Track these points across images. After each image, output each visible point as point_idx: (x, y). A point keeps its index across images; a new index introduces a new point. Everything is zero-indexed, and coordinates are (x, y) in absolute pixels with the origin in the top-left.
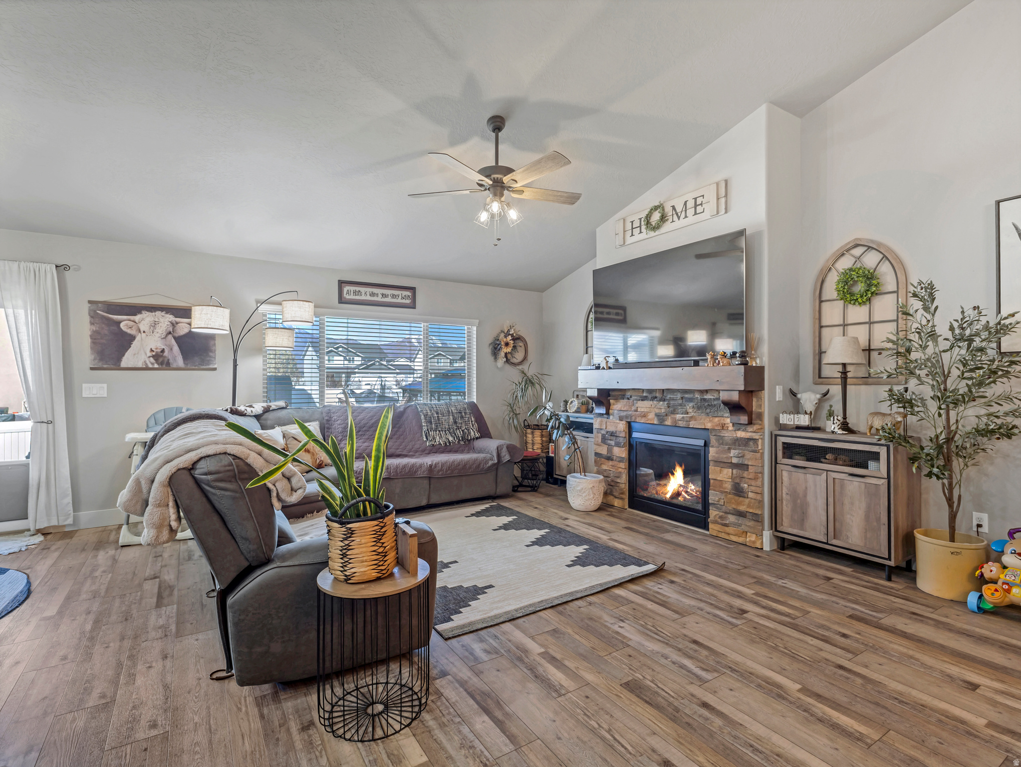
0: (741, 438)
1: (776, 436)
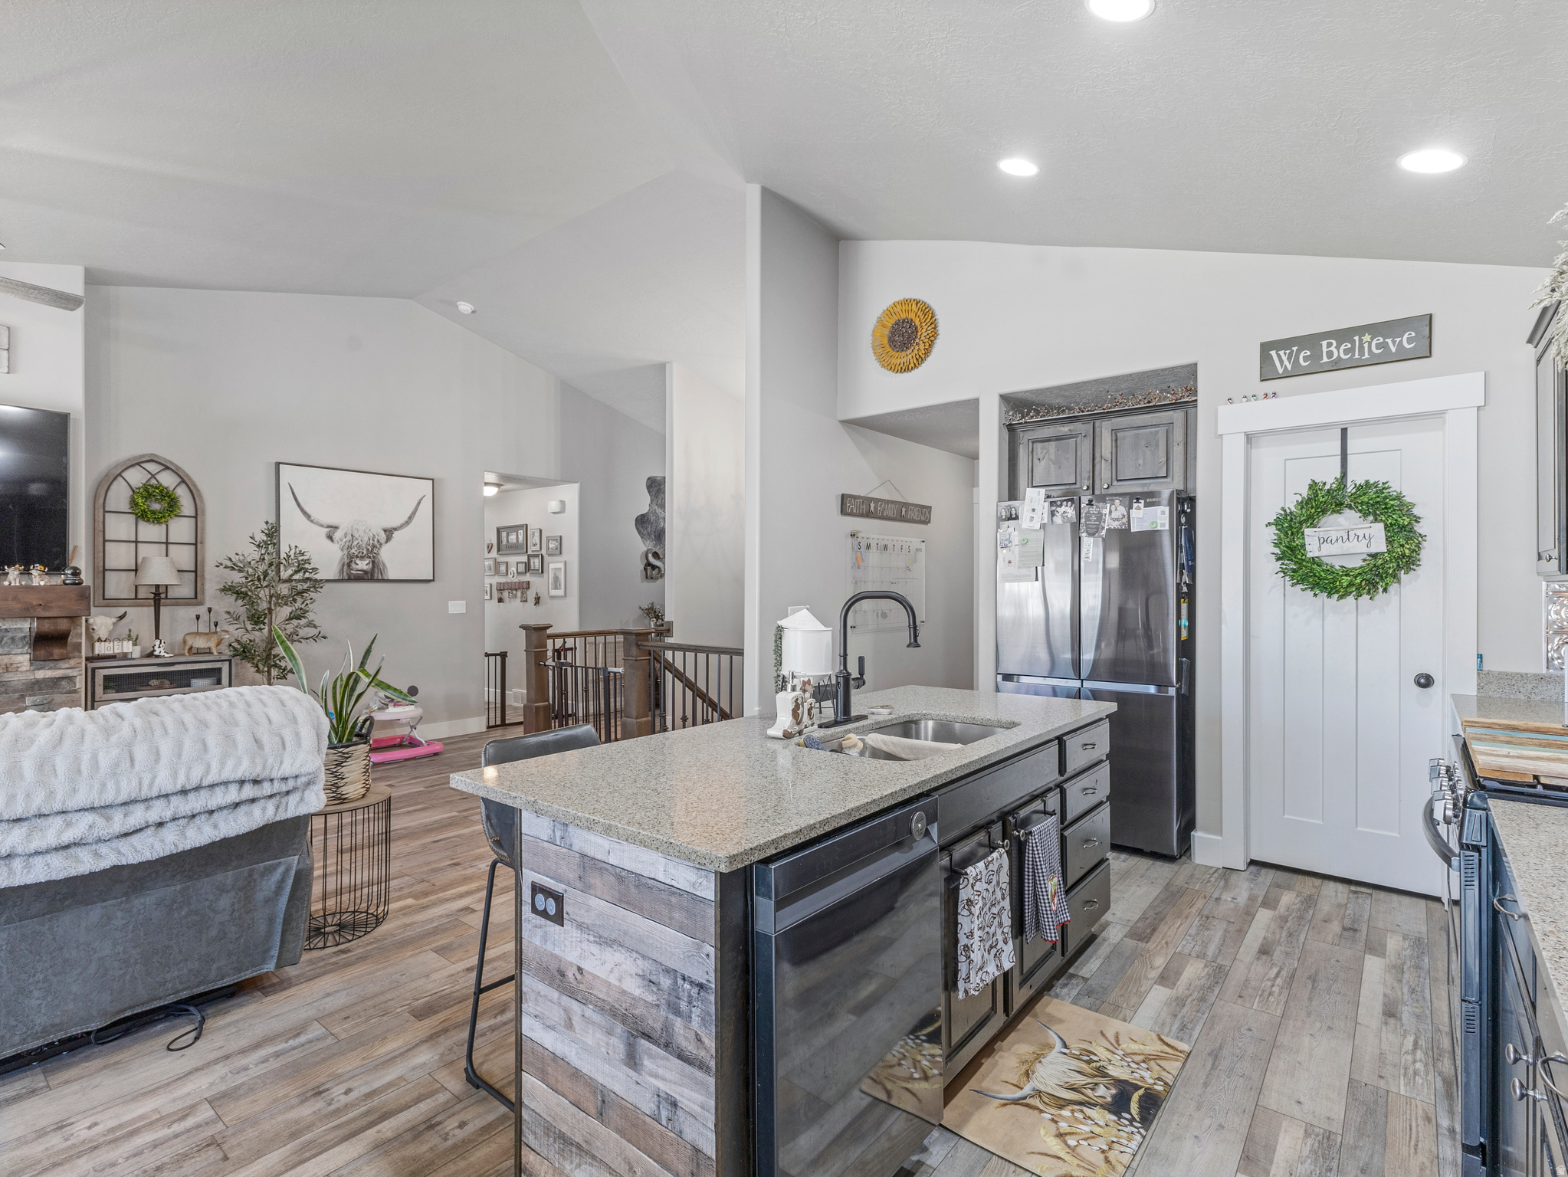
0: (44, 679)
1: (94, 670)
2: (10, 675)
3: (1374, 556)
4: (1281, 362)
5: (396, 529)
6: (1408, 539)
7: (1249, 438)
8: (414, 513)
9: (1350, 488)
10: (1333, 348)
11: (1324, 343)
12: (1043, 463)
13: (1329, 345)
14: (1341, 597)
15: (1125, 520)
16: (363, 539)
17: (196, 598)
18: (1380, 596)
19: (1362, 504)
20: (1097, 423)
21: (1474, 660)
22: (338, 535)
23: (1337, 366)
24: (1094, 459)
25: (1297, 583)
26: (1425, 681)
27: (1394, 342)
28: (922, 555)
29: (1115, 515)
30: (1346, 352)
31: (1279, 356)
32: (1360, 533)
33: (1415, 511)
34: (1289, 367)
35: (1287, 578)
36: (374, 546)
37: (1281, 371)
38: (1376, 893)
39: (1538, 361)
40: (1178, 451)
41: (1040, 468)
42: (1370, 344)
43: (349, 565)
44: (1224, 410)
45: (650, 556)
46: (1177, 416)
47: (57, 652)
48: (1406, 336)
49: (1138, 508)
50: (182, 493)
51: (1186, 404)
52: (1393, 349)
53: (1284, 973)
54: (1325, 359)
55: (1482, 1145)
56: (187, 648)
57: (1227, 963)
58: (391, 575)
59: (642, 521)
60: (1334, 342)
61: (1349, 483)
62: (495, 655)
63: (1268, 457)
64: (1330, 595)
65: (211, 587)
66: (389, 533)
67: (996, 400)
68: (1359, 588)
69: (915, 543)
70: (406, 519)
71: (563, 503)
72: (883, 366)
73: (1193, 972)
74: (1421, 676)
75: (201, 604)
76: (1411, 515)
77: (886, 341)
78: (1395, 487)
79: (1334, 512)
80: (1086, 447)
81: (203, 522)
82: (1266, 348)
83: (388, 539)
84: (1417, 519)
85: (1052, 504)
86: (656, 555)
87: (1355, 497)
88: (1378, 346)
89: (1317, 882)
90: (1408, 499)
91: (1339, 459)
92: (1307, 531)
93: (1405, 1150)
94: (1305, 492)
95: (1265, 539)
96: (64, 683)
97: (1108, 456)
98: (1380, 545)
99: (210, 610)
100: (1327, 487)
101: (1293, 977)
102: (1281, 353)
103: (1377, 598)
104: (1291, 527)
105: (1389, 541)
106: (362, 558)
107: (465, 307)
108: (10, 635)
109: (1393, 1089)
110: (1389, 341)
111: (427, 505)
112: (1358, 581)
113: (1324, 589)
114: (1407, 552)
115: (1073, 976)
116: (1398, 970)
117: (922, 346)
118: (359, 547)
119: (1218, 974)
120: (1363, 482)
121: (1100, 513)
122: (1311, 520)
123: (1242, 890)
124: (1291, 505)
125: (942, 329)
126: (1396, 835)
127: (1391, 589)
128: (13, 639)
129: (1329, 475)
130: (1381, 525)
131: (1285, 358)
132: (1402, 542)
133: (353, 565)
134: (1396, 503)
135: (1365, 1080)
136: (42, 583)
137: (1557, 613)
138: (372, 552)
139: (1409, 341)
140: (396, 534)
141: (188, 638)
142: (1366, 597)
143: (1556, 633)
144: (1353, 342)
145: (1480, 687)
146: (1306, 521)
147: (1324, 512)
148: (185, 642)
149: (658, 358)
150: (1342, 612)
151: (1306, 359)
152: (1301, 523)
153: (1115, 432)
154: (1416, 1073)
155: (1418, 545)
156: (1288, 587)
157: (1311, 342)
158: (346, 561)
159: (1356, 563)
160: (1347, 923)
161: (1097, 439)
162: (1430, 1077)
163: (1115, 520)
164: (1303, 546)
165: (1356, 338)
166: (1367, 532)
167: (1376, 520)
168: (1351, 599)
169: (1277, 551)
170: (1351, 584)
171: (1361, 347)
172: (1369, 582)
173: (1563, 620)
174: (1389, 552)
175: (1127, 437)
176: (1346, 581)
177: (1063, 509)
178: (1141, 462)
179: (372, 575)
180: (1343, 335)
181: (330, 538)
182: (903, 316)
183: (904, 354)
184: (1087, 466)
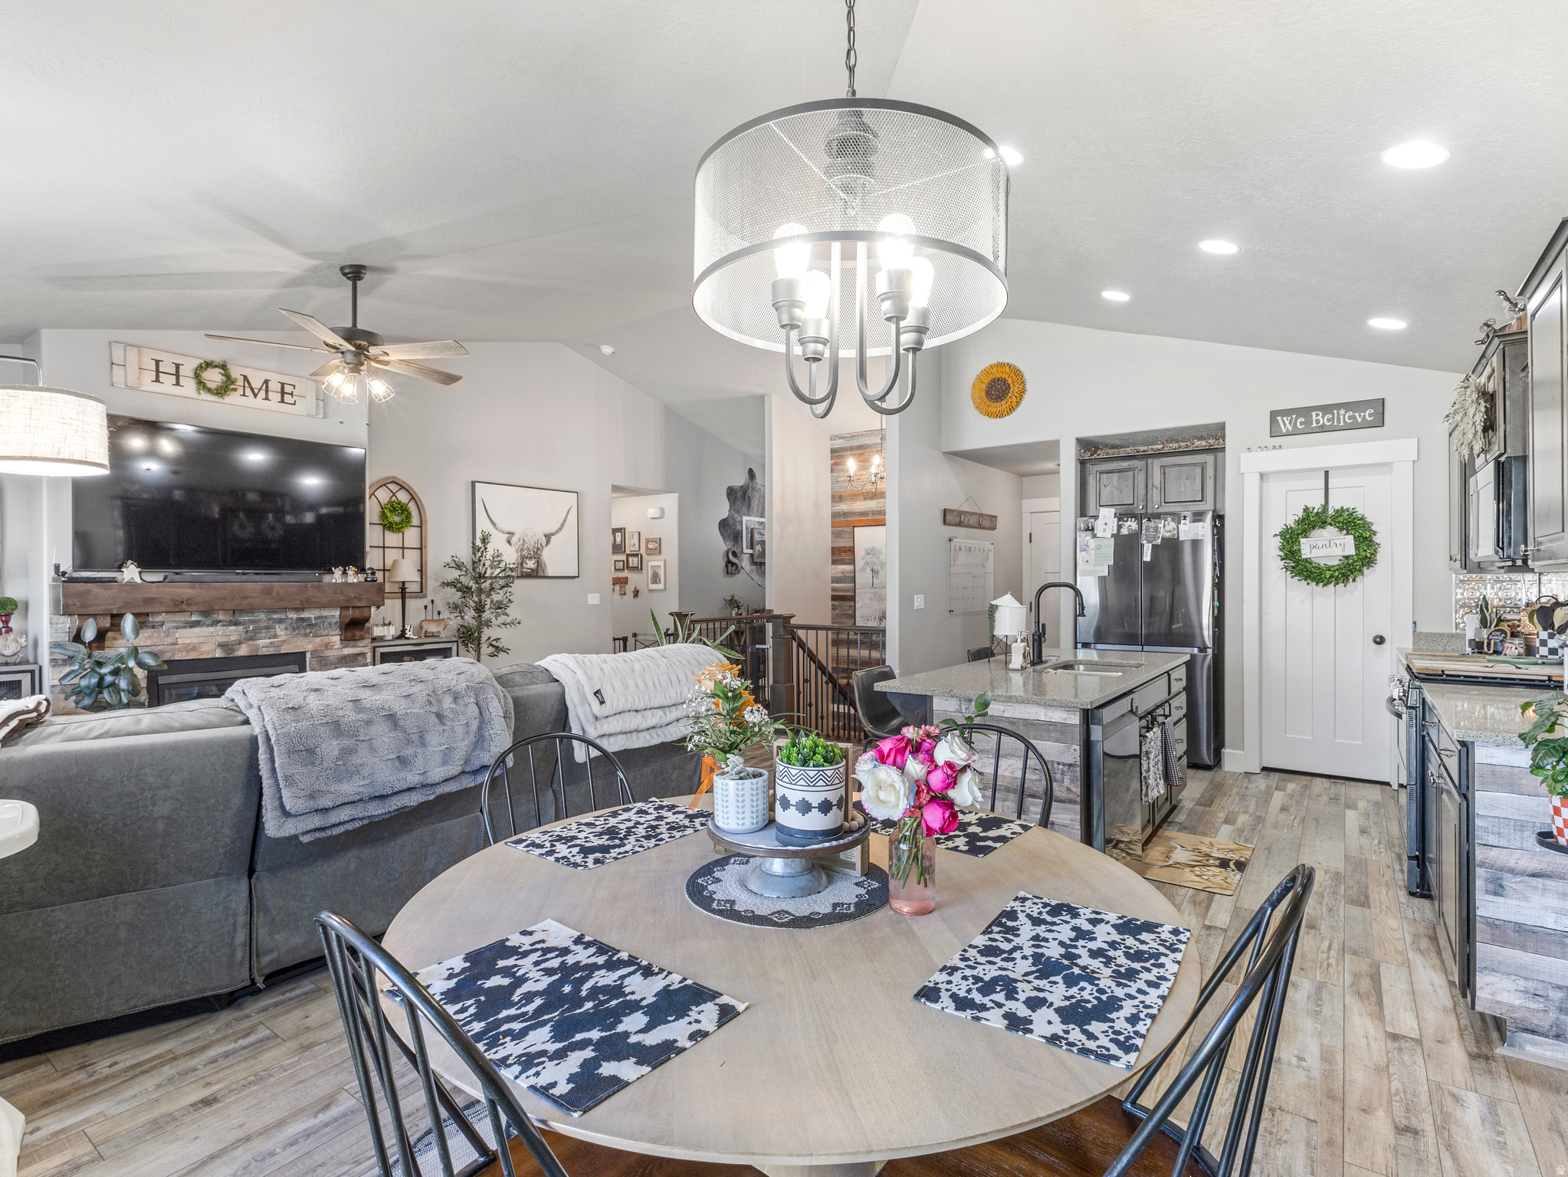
2: (328, 651)
3: (1347, 557)
4: (1285, 425)
5: (552, 534)
6: (1369, 546)
7: (1262, 476)
8: (565, 521)
9: (1331, 512)
10: (1320, 417)
11: (1314, 414)
12: (1108, 488)
13: (1317, 415)
14: (1325, 585)
15: (1175, 532)
16: (531, 543)
17: (422, 591)
18: (1351, 584)
19: (1339, 522)
20: (1150, 460)
21: (1411, 625)
22: (514, 540)
23: (1323, 429)
24: (1147, 487)
25: (1296, 576)
26: (1380, 640)
27: (1360, 416)
28: (991, 555)
29: (1167, 528)
30: (1328, 420)
31: (1283, 421)
32: (1338, 542)
33: (1373, 528)
34: (1290, 429)
35: (1288, 572)
36: (538, 549)
37: (1284, 431)
38: (1347, 783)
39: (1450, 435)
40: (1210, 483)
41: (1105, 493)
42: (1344, 416)
43: (522, 565)
44: (1245, 457)
45: (730, 554)
46: (1209, 459)
47: (358, 633)
48: (1368, 412)
49: (1185, 524)
50: (412, 507)
51: (1217, 451)
52: (1360, 421)
53: (1298, 818)
54: (1314, 425)
55: (1417, 856)
56: (423, 631)
57: (1263, 814)
58: (550, 572)
59: (724, 525)
60: (1321, 413)
61: (1330, 508)
62: (619, 639)
63: (1276, 490)
64: (1317, 584)
65: (431, 584)
66: (548, 537)
67: (1073, 443)
68: (1337, 578)
69: (987, 545)
70: (559, 526)
71: (662, 510)
72: (981, 413)
73: (1242, 819)
74: (1377, 637)
75: (425, 597)
76: (1370, 530)
77: (984, 394)
78: (1360, 512)
79: (1320, 527)
80: (1141, 477)
81: (426, 531)
82: (1274, 415)
83: (548, 543)
84: (1375, 533)
85: (1119, 520)
86: (735, 554)
87: (1334, 518)
88: (1350, 418)
89: (1309, 778)
90: (1369, 520)
91: (1323, 491)
92: (1303, 540)
93: (1378, 876)
94: (1301, 514)
95: (1274, 545)
96: (360, 658)
97: (1158, 485)
98: (1351, 550)
99: (432, 601)
100: (1316, 511)
101: (1304, 819)
102: (1285, 419)
103: (1348, 586)
104: (1291, 537)
105: (1357, 548)
106: (530, 558)
107: (607, 350)
108: (329, 620)
109: (1369, 857)
110: (1357, 414)
111: (574, 512)
112: (1337, 574)
113: (1313, 580)
114: (1368, 555)
115: (1171, 822)
116: (1367, 815)
117: (1014, 399)
118: (528, 549)
119: (1259, 820)
120: (1339, 508)
121: (1157, 527)
122: (1305, 533)
123: (1261, 783)
124: (1291, 523)
125: (1029, 386)
126: (1361, 743)
127: (1357, 579)
128: (330, 623)
129: (1316, 503)
130: (1352, 537)
131: (1287, 422)
132: (1365, 548)
133: (524, 564)
134: (1362, 522)
135: (1353, 855)
136: (355, 581)
137: (1462, 594)
138: (536, 555)
139: (1370, 415)
140: (553, 538)
141: (424, 624)
142: (1341, 585)
143: (1461, 607)
144: (1333, 414)
145: (1415, 643)
146: (1301, 534)
147: (1314, 527)
148: (421, 627)
149: (759, 391)
150: (1326, 596)
151: (1301, 423)
152: (1298, 535)
153: (1163, 467)
154: (1380, 852)
155: (1375, 550)
156: (1289, 579)
157: (1305, 412)
158: (520, 561)
159: (1335, 562)
160: (1332, 796)
161: (1149, 472)
162: (1389, 853)
163: (1167, 532)
164: (1300, 550)
165: (1335, 412)
166: (1342, 541)
167: (1348, 533)
168: (1331, 586)
169: (1282, 554)
170: (1332, 576)
171: (1339, 418)
172: (1343, 575)
173: (1465, 599)
174: (1356, 555)
175: (1172, 473)
176: (1328, 575)
177: (1129, 523)
178: (1182, 489)
179: (537, 573)
180: (1326, 409)
181: (509, 542)
182: (998, 376)
183: (999, 404)
184: (1141, 491)
